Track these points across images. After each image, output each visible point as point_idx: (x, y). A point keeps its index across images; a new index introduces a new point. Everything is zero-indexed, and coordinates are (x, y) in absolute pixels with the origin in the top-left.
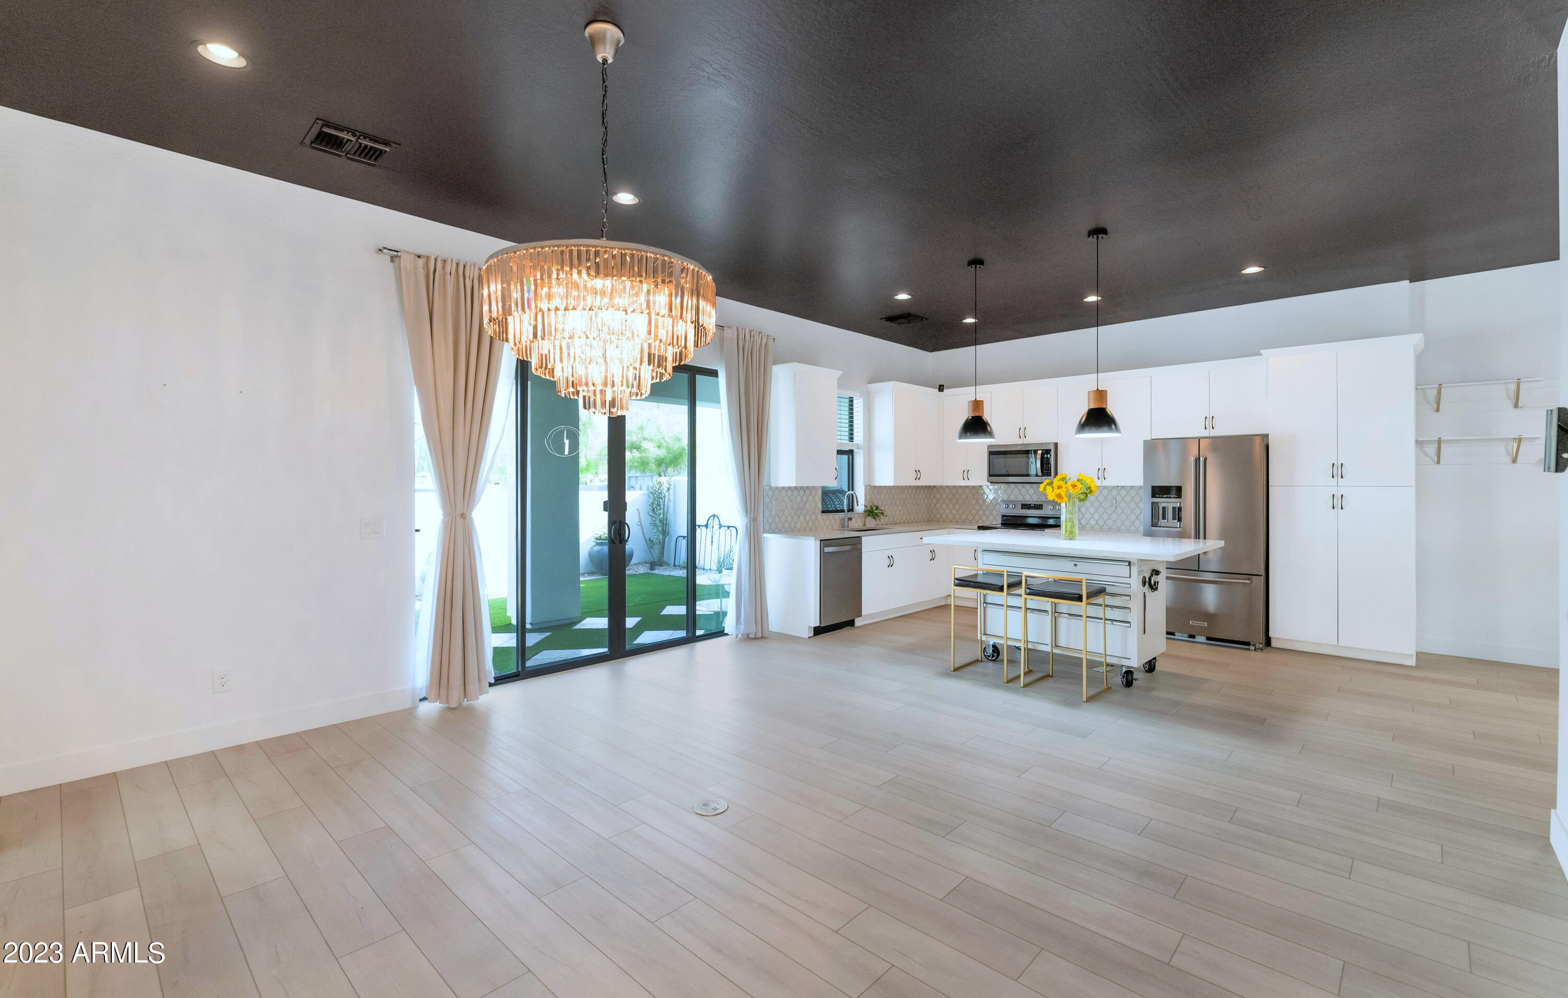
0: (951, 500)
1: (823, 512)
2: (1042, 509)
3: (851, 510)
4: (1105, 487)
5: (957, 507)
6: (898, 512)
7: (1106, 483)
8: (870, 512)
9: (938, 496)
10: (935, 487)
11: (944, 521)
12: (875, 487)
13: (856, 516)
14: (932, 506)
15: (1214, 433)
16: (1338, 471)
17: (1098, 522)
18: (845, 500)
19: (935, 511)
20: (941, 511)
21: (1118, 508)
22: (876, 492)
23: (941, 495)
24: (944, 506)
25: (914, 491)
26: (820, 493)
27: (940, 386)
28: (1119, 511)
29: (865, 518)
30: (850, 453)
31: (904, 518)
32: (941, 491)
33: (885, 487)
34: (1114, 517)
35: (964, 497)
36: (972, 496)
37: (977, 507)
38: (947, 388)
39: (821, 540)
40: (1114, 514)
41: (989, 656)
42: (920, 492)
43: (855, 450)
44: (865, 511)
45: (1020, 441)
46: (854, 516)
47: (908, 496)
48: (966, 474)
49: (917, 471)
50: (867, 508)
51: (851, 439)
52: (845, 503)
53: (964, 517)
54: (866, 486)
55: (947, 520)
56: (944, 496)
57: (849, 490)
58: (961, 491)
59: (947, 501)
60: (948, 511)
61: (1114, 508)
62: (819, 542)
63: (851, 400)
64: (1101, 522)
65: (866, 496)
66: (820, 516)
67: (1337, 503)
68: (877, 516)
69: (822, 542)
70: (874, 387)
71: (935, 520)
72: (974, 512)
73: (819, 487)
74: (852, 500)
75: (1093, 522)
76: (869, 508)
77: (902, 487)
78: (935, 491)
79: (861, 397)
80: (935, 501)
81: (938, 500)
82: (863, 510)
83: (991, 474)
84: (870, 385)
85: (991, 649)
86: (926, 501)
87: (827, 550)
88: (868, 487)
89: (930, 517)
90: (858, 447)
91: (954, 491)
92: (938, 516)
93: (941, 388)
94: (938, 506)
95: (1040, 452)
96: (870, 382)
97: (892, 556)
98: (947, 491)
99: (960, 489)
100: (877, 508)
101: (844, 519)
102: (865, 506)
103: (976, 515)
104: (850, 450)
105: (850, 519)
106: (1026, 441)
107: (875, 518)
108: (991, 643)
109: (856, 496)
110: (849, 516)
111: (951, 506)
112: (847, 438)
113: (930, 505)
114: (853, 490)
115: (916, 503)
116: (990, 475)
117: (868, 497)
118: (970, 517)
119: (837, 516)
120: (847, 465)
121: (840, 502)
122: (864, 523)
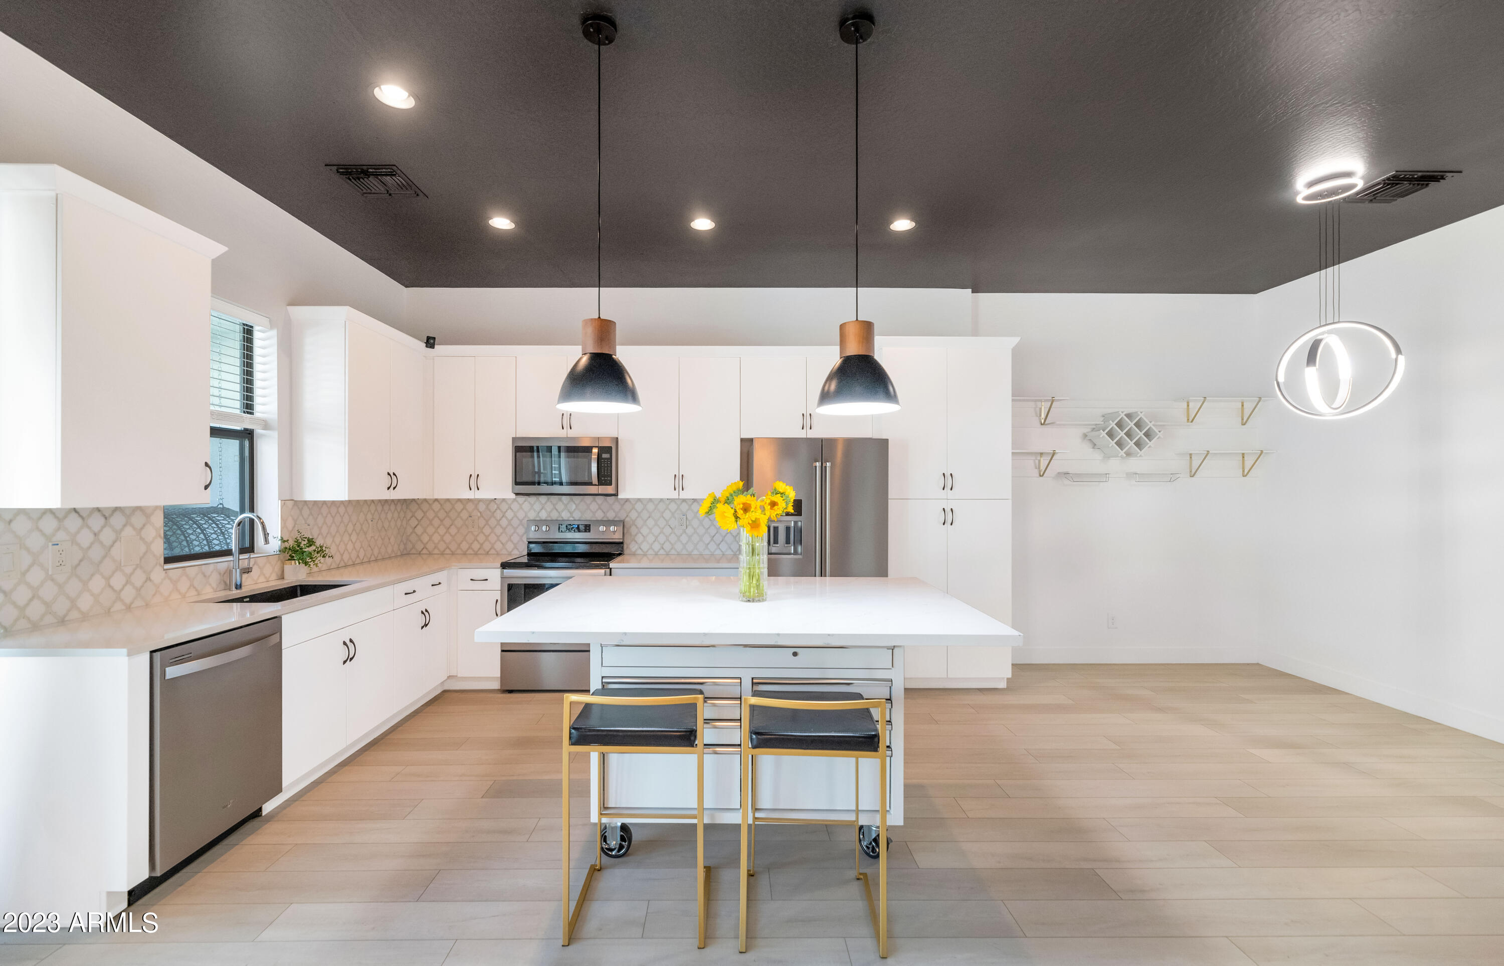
0: (442, 521)
1: (168, 560)
2: (589, 531)
3: (248, 548)
4: (684, 500)
5: (453, 530)
6: (350, 547)
7: (684, 495)
8: (295, 551)
9: (419, 514)
10: (414, 500)
11: (430, 554)
12: (306, 502)
13: (261, 562)
14: (409, 530)
15: (812, 434)
16: (948, 481)
17: (664, 546)
18: (233, 531)
19: (413, 538)
20: (425, 538)
21: (689, 527)
22: (306, 512)
23: (425, 513)
24: (431, 530)
25: (379, 508)
26: (158, 520)
27: (428, 338)
28: (690, 531)
29: (283, 564)
30: (247, 435)
31: (362, 555)
32: (425, 507)
33: (324, 502)
34: (684, 539)
35: (464, 515)
36: (479, 514)
37: (487, 531)
38: (439, 344)
39: (152, 652)
40: (684, 535)
41: (612, 850)
42: (389, 509)
43: (258, 431)
44: (283, 550)
45: (562, 434)
46: (255, 563)
47: (369, 516)
48: (474, 480)
49: (392, 475)
50: (287, 545)
51: (248, 407)
52: (233, 536)
53: (464, 546)
54: (284, 502)
55: (436, 551)
56: (431, 514)
57: (242, 511)
58: (459, 507)
59: (436, 522)
60: (436, 538)
61: (684, 527)
62: (148, 655)
63: (248, 332)
64: (667, 546)
65: (283, 520)
66: (159, 572)
67: (948, 518)
68: (311, 558)
69: (157, 655)
70: (300, 313)
71: (413, 551)
72: (481, 538)
73: (157, 508)
74: (248, 531)
75: (656, 547)
76: (291, 543)
77: (358, 501)
78: (414, 507)
79: (272, 328)
80: (414, 522)
81: (419, 521)
82: (278, 549)
83: (517, 481)
84: (290, 308)
85: (619, 833)
86: (399, 523)
87: (173, 672)
88: (290, 504)
89: (405, 548)
90: (266, 425)
91: (448, 507)
92: (419, 546)
93: (430, 342)
94: (419, 530)
95: (595, 451)
96: (293, 303)
97: (351, 641)
98: (436, 506)
99: (459, 503)
100: (311, 542)
101: (230, 572)
102: (283, 541)
103: (484, 542)
104: (246, 430)
105: (247, 571)
106: (572, 433)
107: (306, 563)
108: (619, 824)
109: (262, 523)
110: (244, 564)
111: (442, 530)
112: (238, 404)
113: (405, 529)
114: (252, 510)
115: (383, 527)
116: (517, 483)
117: (290, 523)
118: (476, 546)
119: (211, 567)
120: (237, 459)
121: (220, 528)
122: (280, 573)
